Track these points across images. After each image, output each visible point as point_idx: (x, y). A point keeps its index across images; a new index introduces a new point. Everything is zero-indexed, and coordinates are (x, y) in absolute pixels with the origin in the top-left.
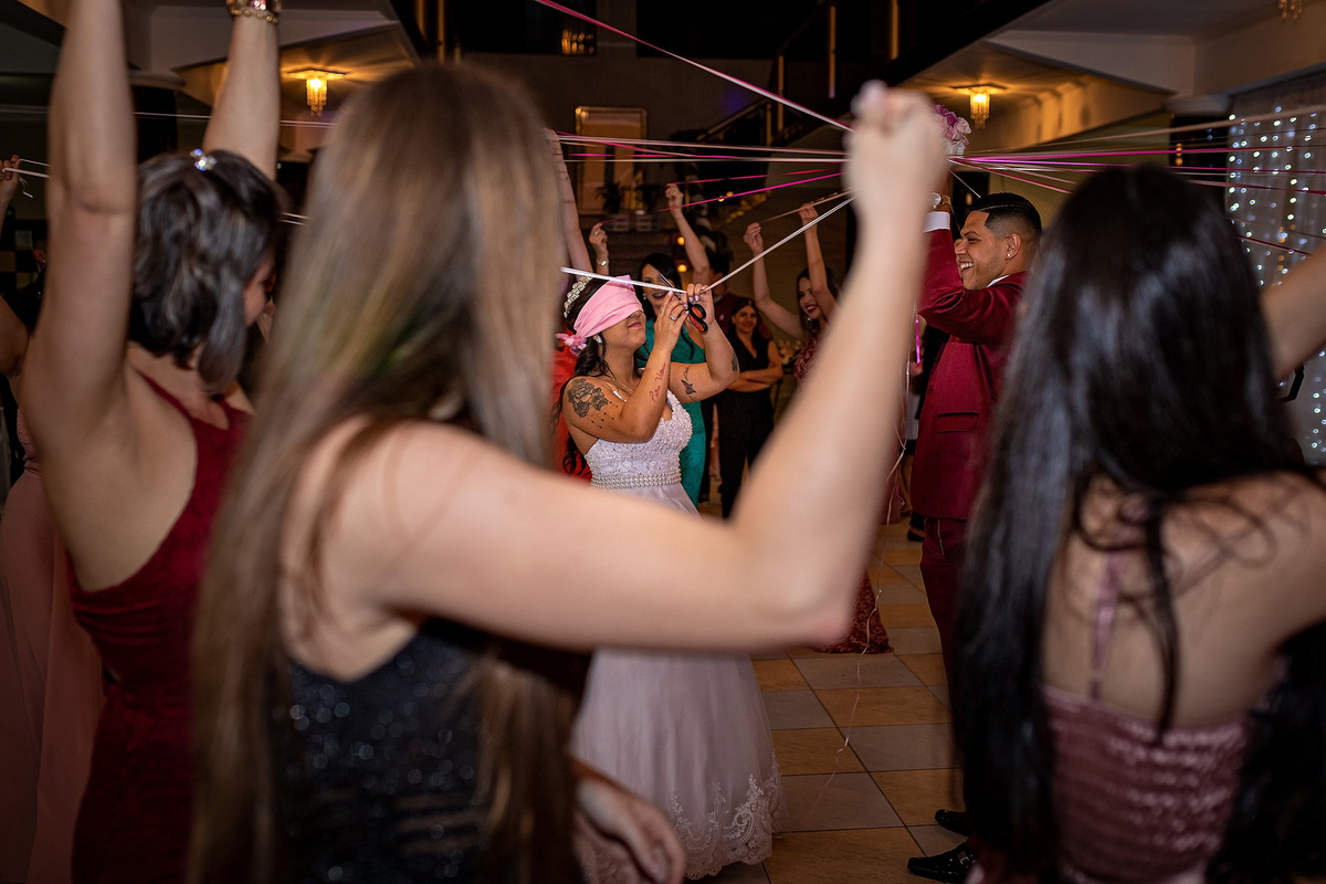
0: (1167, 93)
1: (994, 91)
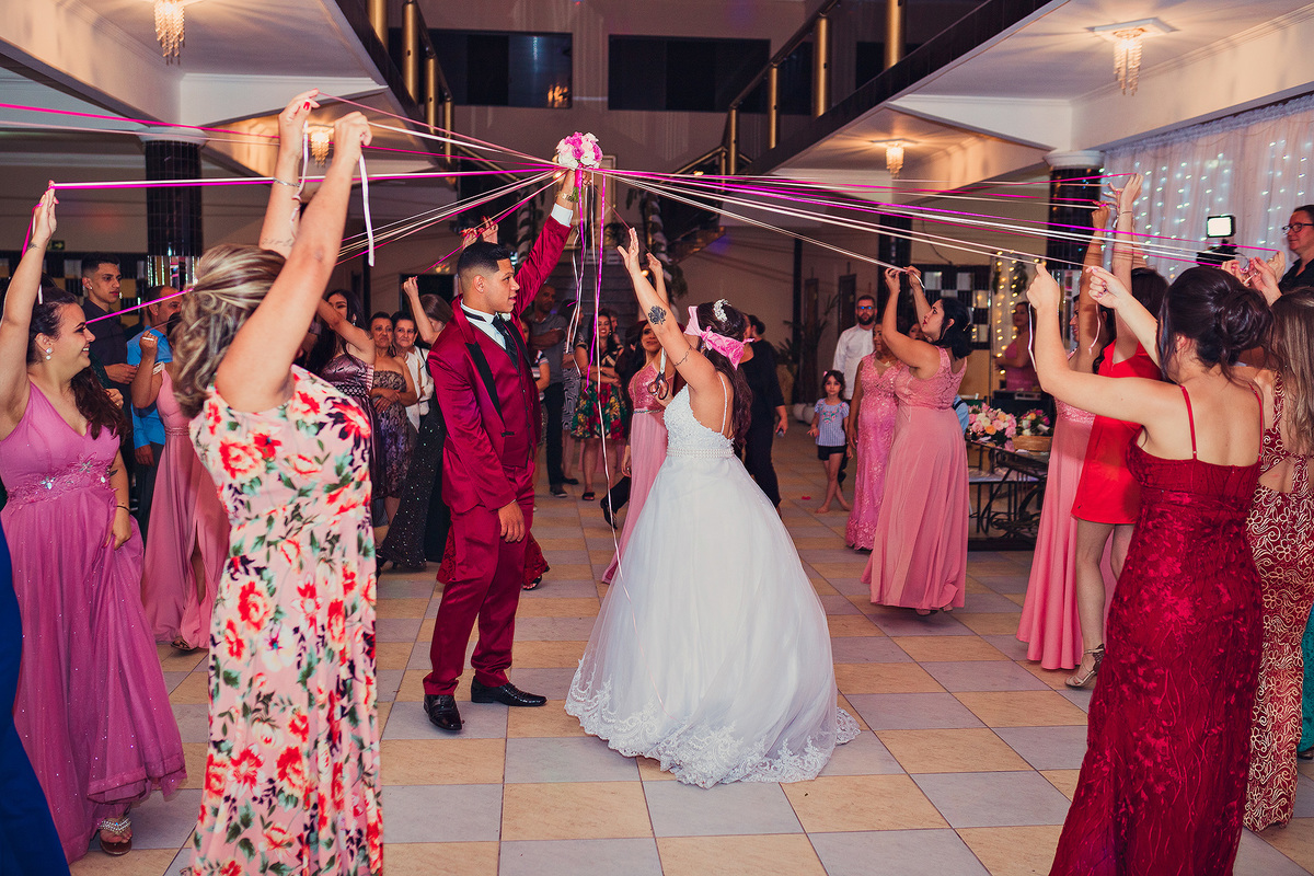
0: (1048, 149)
1: (908, 145)
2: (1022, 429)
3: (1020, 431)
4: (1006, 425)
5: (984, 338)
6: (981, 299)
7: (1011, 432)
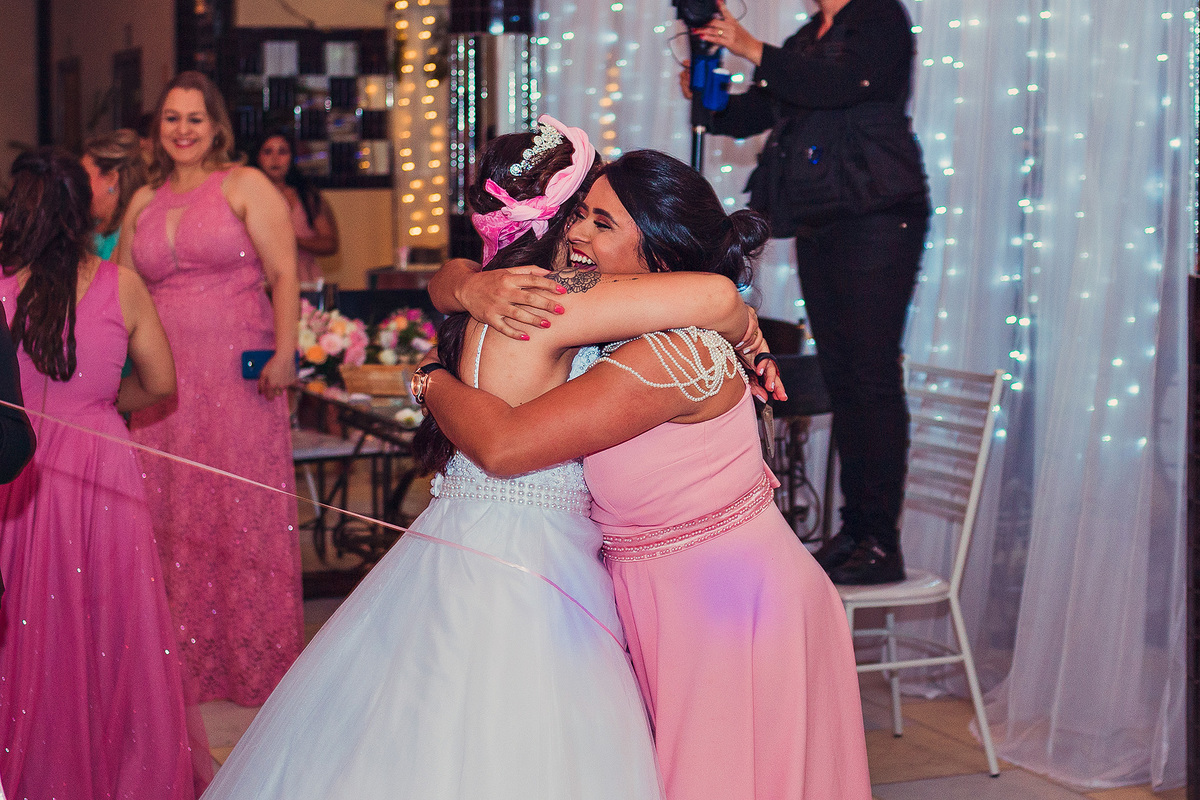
2: (379, 349)
3: (373, 355)
4: (345, 343)
5: (382, 168)
6: (374, 92)
7: (357, 355)
